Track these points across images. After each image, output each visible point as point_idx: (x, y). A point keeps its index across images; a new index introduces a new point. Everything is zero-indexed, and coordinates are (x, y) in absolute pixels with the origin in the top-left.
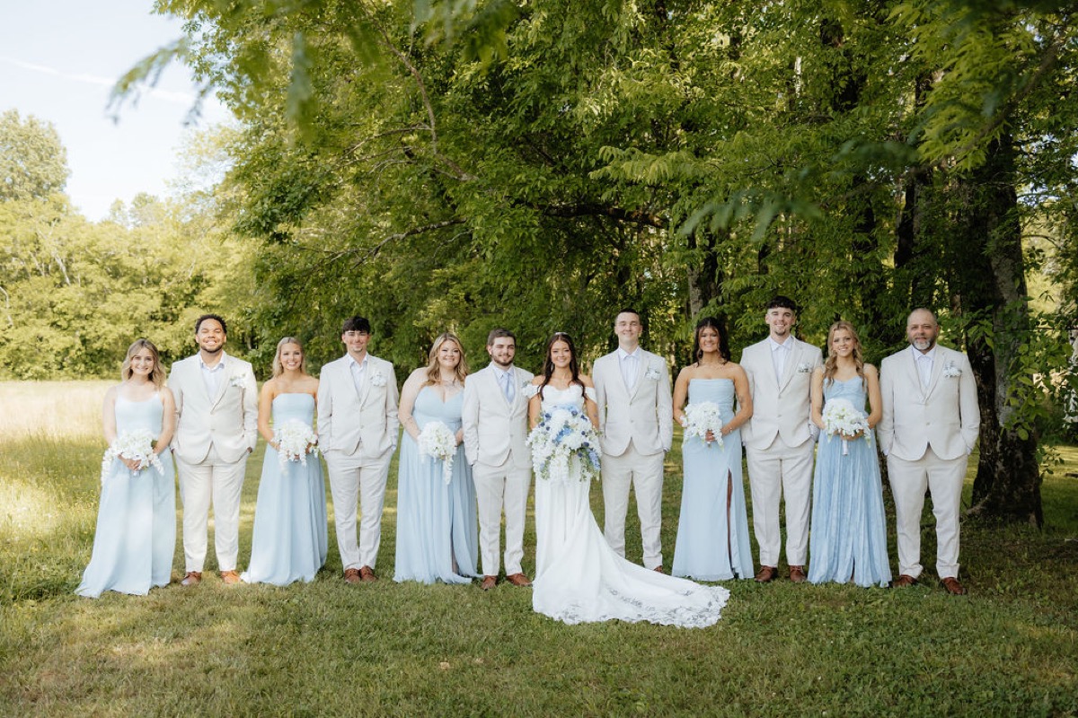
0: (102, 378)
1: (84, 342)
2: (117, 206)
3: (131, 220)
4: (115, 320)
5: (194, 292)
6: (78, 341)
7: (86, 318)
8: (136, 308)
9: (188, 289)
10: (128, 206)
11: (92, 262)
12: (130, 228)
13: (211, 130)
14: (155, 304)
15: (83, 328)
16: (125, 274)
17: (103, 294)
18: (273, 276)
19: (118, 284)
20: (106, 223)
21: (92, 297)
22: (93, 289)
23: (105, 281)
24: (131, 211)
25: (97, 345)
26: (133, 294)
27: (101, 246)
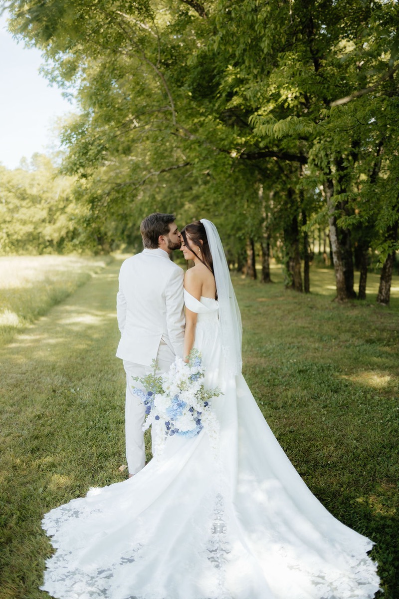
0: (20, 255)
1: (8, 235)
2: (23, 160)
3: (31, 168)
4: (24, 223)
5: (65, 207)
6: (5, 236)
7: (9, 222)
8: (34, 217)
9: (61, 205)
10: (29, 160)
11: (10, 192)
12: (31, 172)
13: (65, 115)
14: (44, 214)
15: (7, 228)
16: (28, 198)
17: (17, 209)
18: (86, 197)
19: (24, 203)
20: (17, 169)
21: (11, 211)
22: (11, 206)
23: (17, 202)
24: (32, 163)
25: (15, 237)
26: (32, 208)
27: (14, 182)
